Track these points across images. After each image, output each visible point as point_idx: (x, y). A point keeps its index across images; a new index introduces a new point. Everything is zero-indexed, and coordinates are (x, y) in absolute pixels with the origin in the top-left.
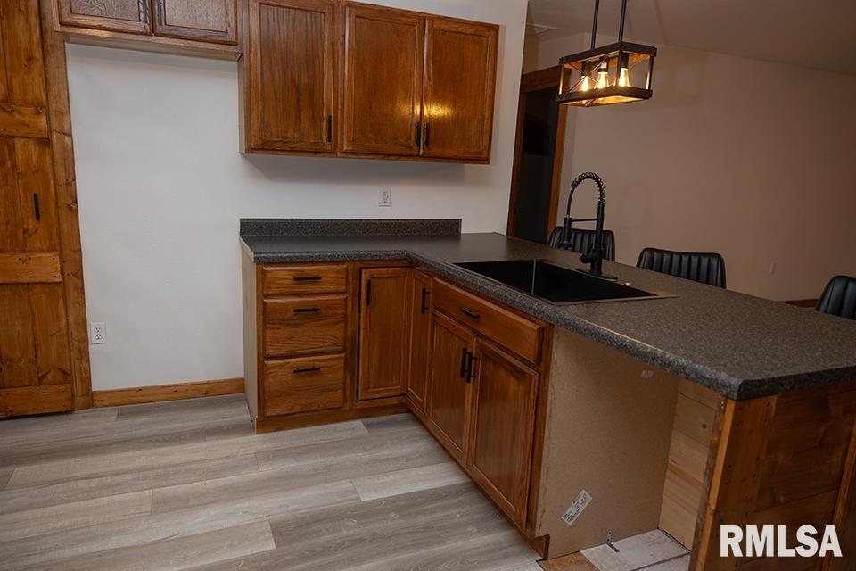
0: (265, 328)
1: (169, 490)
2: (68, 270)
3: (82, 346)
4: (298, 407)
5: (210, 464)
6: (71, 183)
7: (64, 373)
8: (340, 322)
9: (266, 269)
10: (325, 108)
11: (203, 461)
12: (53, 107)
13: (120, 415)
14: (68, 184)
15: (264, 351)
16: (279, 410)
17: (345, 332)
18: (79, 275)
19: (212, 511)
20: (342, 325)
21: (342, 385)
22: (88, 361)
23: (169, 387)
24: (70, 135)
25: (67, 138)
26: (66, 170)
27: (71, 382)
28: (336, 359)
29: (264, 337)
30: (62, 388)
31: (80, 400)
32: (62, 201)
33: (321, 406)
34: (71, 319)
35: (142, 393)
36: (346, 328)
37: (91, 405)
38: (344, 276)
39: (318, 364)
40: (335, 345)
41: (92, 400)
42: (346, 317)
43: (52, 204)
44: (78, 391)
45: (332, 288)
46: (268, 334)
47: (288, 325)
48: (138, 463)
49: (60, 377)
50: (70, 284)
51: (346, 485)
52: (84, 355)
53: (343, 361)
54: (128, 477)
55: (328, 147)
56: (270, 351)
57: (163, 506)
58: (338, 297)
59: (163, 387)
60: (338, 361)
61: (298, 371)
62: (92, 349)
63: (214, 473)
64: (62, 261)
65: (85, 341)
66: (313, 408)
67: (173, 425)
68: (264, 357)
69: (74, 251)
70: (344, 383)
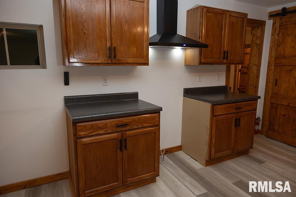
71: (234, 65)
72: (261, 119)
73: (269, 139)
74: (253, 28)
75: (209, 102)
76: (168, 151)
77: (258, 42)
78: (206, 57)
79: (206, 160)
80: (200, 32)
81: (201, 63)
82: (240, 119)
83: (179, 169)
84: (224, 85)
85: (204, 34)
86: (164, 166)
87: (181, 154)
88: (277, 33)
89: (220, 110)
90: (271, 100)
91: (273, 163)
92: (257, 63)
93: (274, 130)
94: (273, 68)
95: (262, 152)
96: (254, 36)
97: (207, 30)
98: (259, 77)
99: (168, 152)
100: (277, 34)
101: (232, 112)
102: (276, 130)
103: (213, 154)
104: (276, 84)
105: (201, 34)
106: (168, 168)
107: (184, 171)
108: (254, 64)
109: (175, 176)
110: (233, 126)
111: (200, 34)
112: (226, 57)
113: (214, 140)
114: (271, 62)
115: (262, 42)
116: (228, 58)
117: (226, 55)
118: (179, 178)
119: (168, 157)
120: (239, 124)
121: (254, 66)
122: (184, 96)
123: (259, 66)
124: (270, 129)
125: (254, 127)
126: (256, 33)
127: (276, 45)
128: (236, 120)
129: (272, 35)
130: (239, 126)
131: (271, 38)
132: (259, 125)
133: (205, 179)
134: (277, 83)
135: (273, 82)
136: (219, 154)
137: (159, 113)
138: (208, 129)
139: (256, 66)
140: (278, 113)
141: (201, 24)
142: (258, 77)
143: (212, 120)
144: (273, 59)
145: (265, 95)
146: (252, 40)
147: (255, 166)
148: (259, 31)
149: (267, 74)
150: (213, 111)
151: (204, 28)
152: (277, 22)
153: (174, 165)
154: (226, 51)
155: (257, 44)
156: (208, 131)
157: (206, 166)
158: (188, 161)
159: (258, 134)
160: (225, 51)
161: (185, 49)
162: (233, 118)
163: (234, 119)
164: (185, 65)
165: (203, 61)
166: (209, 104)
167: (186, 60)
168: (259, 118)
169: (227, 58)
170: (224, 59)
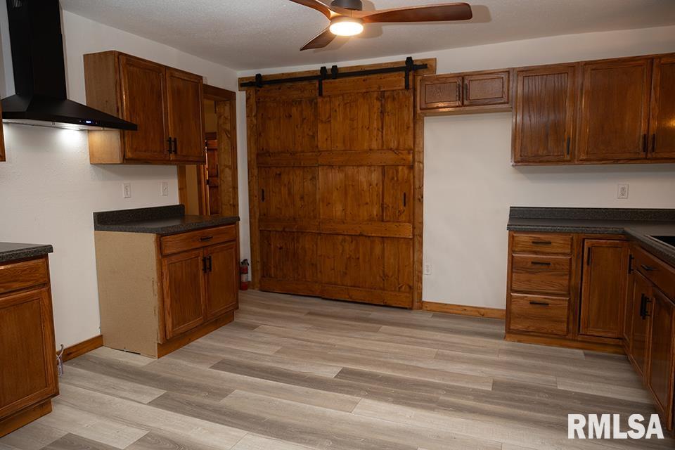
0: (512, 272)
1: (447, 352)
2: (416, 233)
3: (420, 274)
4: (532, 328)
5: (472, 347)
6: (421, 187)
7: (410, 287)
8: (566, 275)
9: (515, 235)
10: (566, 133)
11: (468, 345)
12: (416, 149)
13: (433, 316)
14: (420, 188)
15: (511, 286)
16: (519, 327)
17: (570, 282)
18: (421, 236)
19: (464, 366)
20: (568, 277)
21: (566, 320)
22: (422, 283)
23: (462, 306)
24: (423, 163)
25: (421, 165)
26: (420, 181)
27: (413, 293)
28: (563, 300)
29: (512, 277)
30: (408, 295)
31: (416, 304)
32: (416, 197)
33: (550, 331)
34: (416, 259)
35: (446, 306)
36: (570, 279)
37: (421, 308)
38: (570, 243)
39: (549, 301)
40: (562, 290)
41: (422, 306)
42: (570, 271)
43: (412, 199)
44: (416, 299)
45: (560, 250)
46: (514, 277)
47: (527, 272)
48: (435, 337)
49: (408, 290)
50: (416, 240)
51: (551, 378)
52: (420, 279)
53: (567, 303)
54: (429, 342)
55: (568, 157)
56: (515, 287)
57: (439, 357)
58: (564, 258)
59: (459, 306)
60: (564, 302)
61: (532, 303)
62: (424, 277)
63: (472, 351)
64: (414, 228)
65: (421, 272)
66: (543, 331)
67: (460, 326)
68: (510, 290)
69: (420, 223)
70: (568, 318)
71: (195, 166)
72: (249, 262)
73: (265, 293)
74: (216, 103)
75: (151, 232)
76: (71, 353)
77: (228, 127)
78: (135, 147)
79: (158, 344)
80: (117, 99)
81: (126, 160)
82: (210, 257)
83: (103, 376)
84: (178, 204)
85: (126, 104)
86: (66, 383)
87: (104, 353)
88: (253, 114)
89: (173, 244)
90: (259, 226)
91: (270, 323)
92: (230, 164)
93: (270, 277)
94: (255, 171)
95: (255, 313)
96: (220, 117)
97: (131, 98)
98: (237, 188)
99: (72, 355)
100: (254, 116)
101: (194, 247)
102: (273, 276)
103: (170, 330)
104: (263, 199)
105: (119, 105)
106: (77, 383)
107: (116, 376)
108: (227, 167)
109: (95, 390)
110: (201, 273)
111: (117, 103)
112: (173, 149)
113: (168, 301)
114: (252, 162)
115: (234, 128)
116: (179, 152)
117: (172, 146)
118: (107, 391)
119: (71, 364)
120: (210, 267)
121: (227, 170)
122: (96, 229)
123: (234, 168)
124: (264, 277)
125: (240, 278)
126: (222, 111)
127: (256, 133)
128: (204, 260)
129: (248, 117)
130: (210, 270)
131: (247, 121)
132: (247, 273)
133: (160, 376)
134: (265, 197)
135: (259, 196)
136: (183, 328)
137: (46, 256)
138: (155, 284)
139: (230, 169)
140: (272, 246)
141: (118, 84)
142: (235, 188)
143: (160, 264)
144: (254, 156)
145: (250, 218)
146: (218, 123)
147: (245, 334)
148: (227, 108)
149: (249, 183)
150: (160, 246)
151: (126, 92)
152: (252, 97)
153: (90, 374)
154: (173, 139)
155: (227, 132)
156: (156, 287)
157: (159, 358)
158: (120, 359)
159: (249, 290)
160: (170, 138)
161: (88, 130)
162: (198, 257)
163: (200, 259)
164: (91, 164)
165: (129, 155)
166: (152, 235)
167: (92, 155)
168: (246, 260)
169: (176, 152)
170: (171, 153)
